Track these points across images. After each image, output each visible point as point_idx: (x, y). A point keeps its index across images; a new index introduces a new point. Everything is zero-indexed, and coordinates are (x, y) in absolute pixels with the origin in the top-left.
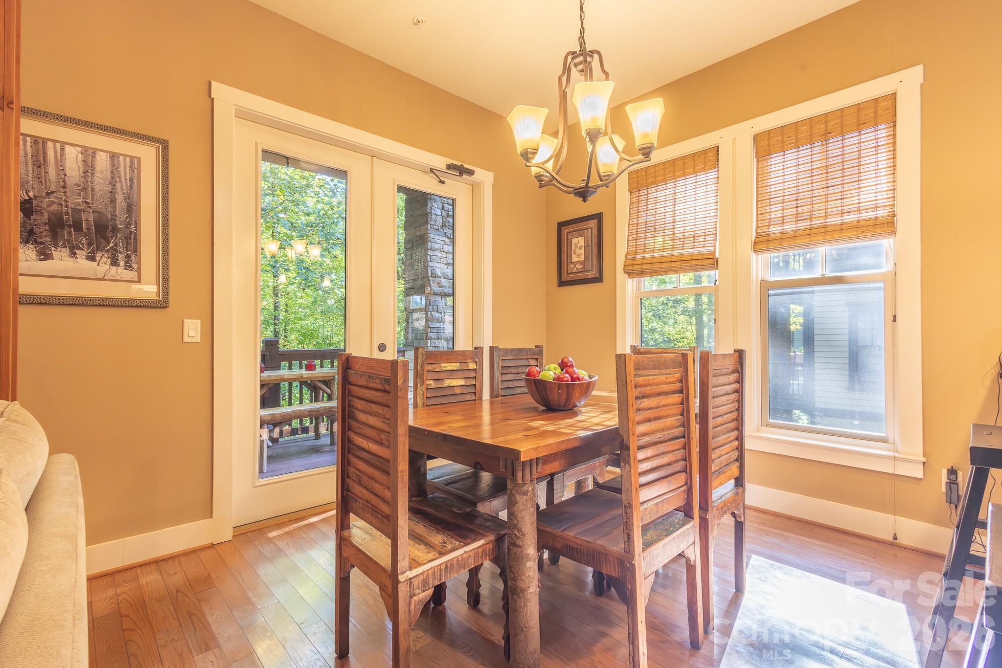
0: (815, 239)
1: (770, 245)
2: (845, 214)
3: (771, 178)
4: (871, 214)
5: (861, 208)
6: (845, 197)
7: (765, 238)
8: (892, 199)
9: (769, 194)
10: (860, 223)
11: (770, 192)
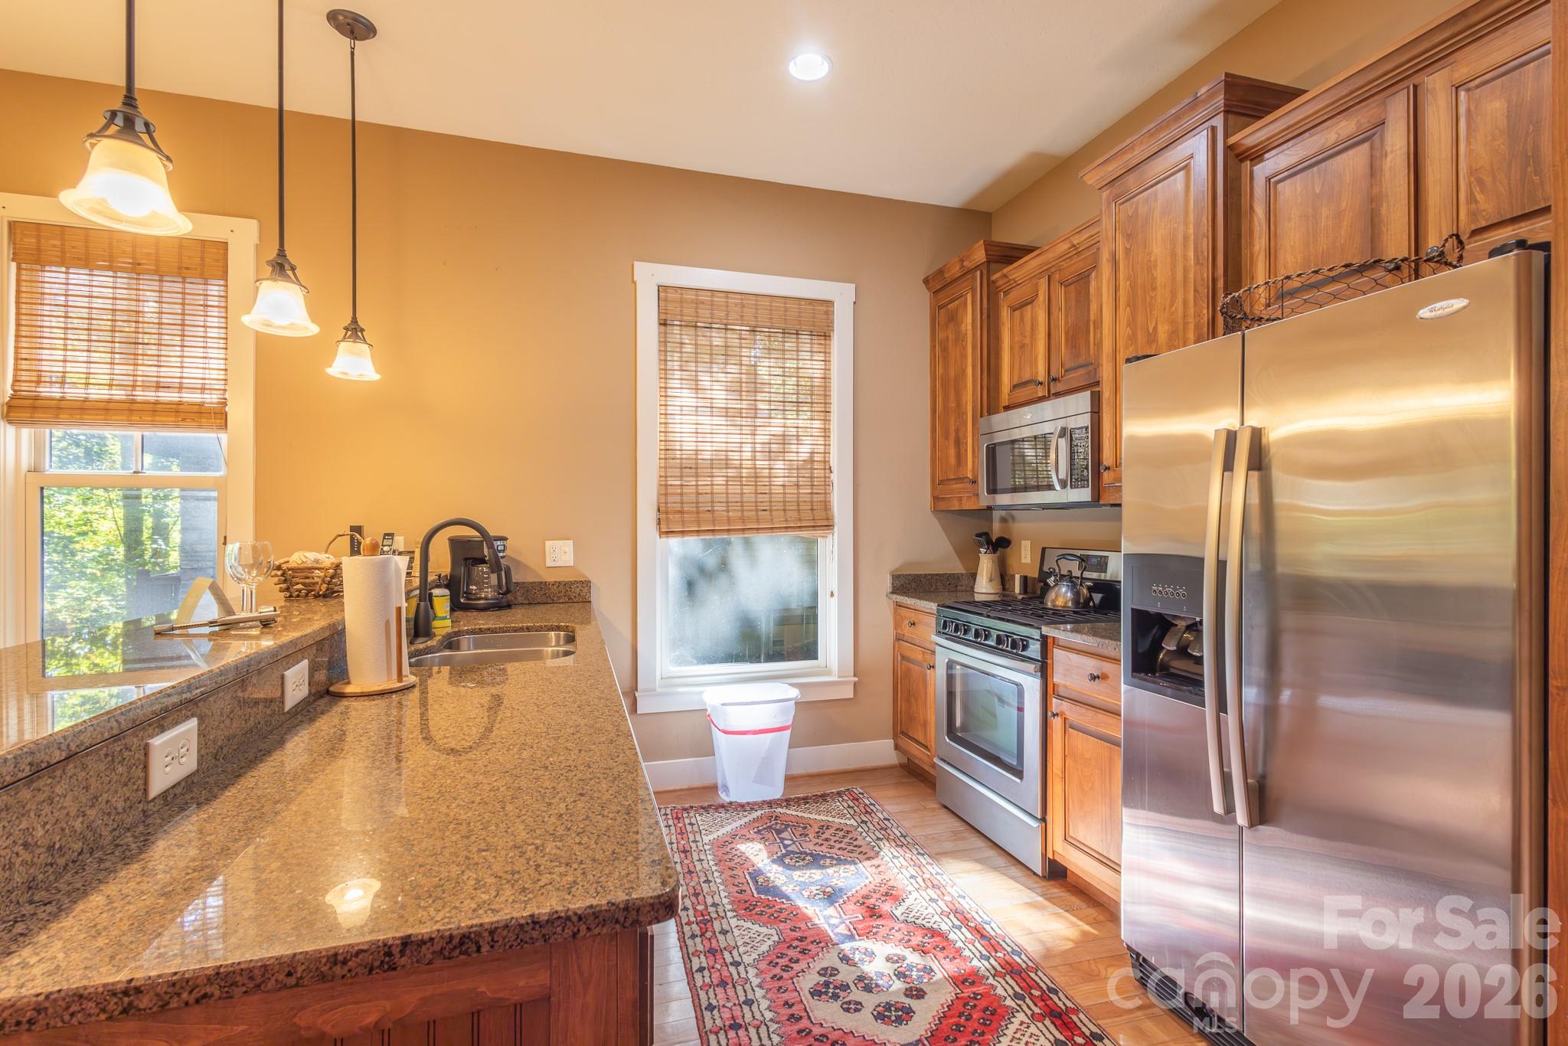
0: (114, 417)
1: (36, 415)
2: (161, 389)
3: (43, 304)
4: (194, 397)
5: (184, 386)
6: (162, 364)
7: (28, 402)
8: (223, 382)
9: (39, 329)
10: (181, 407)
11: (41, 327)
